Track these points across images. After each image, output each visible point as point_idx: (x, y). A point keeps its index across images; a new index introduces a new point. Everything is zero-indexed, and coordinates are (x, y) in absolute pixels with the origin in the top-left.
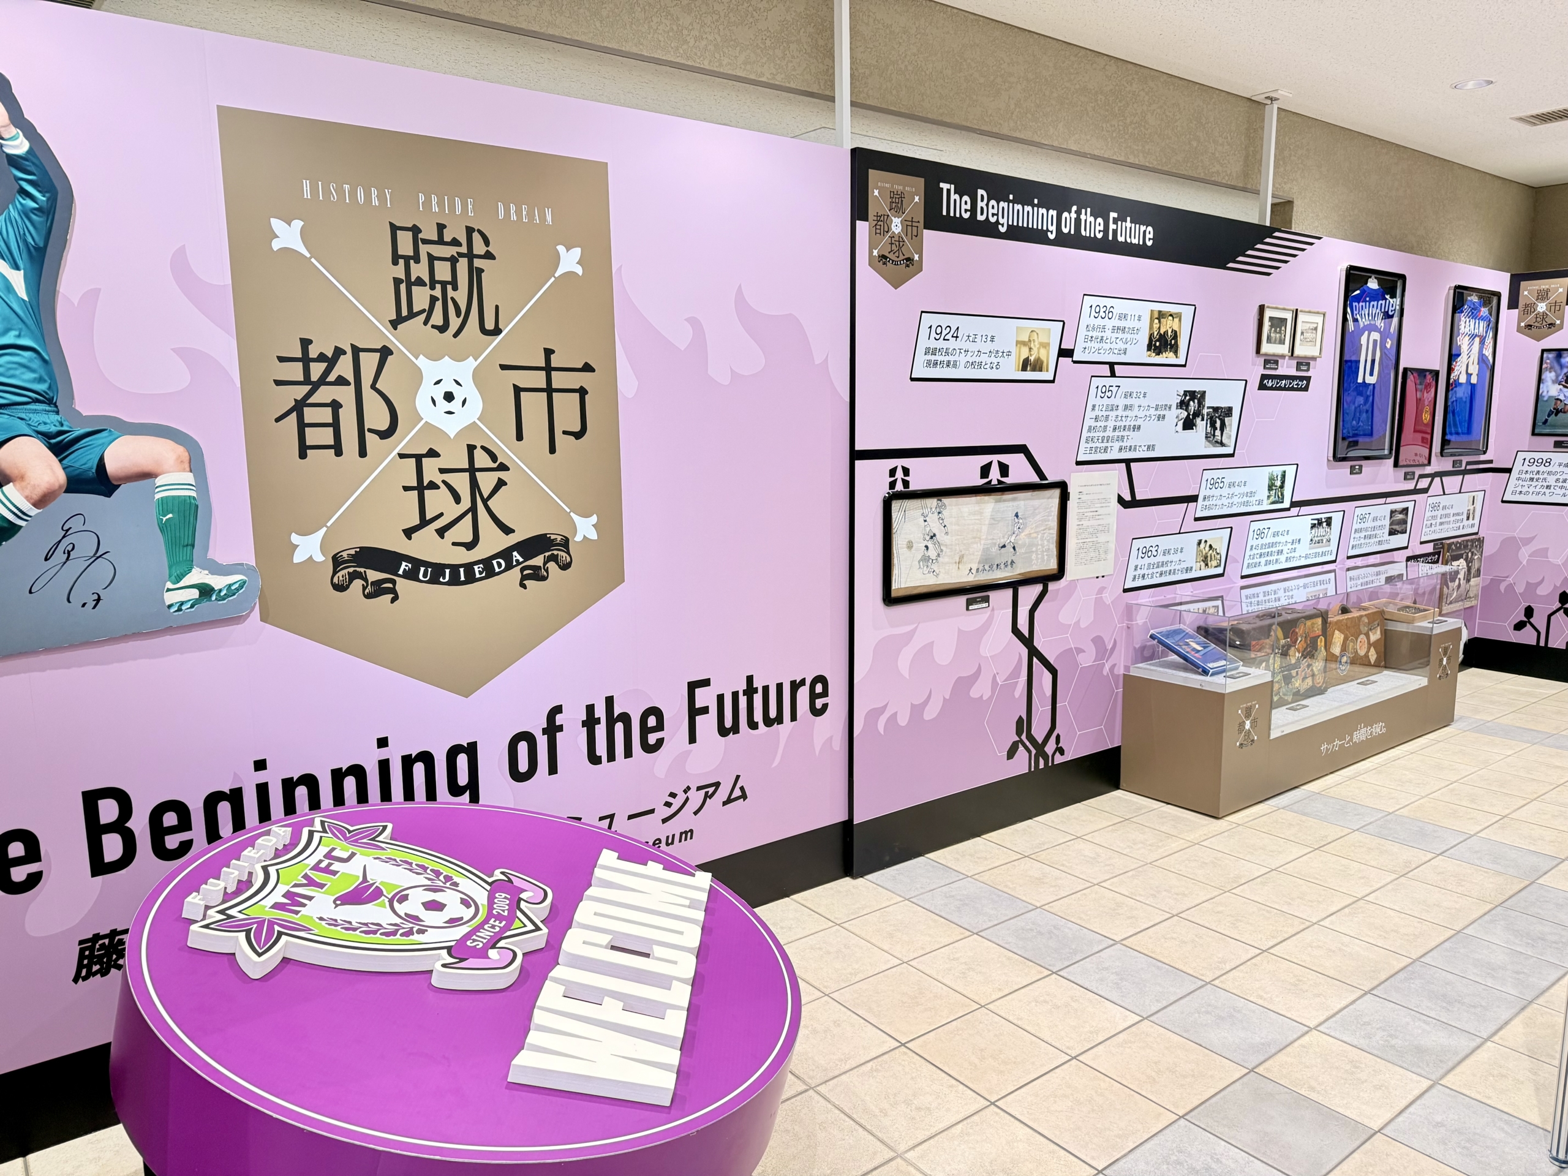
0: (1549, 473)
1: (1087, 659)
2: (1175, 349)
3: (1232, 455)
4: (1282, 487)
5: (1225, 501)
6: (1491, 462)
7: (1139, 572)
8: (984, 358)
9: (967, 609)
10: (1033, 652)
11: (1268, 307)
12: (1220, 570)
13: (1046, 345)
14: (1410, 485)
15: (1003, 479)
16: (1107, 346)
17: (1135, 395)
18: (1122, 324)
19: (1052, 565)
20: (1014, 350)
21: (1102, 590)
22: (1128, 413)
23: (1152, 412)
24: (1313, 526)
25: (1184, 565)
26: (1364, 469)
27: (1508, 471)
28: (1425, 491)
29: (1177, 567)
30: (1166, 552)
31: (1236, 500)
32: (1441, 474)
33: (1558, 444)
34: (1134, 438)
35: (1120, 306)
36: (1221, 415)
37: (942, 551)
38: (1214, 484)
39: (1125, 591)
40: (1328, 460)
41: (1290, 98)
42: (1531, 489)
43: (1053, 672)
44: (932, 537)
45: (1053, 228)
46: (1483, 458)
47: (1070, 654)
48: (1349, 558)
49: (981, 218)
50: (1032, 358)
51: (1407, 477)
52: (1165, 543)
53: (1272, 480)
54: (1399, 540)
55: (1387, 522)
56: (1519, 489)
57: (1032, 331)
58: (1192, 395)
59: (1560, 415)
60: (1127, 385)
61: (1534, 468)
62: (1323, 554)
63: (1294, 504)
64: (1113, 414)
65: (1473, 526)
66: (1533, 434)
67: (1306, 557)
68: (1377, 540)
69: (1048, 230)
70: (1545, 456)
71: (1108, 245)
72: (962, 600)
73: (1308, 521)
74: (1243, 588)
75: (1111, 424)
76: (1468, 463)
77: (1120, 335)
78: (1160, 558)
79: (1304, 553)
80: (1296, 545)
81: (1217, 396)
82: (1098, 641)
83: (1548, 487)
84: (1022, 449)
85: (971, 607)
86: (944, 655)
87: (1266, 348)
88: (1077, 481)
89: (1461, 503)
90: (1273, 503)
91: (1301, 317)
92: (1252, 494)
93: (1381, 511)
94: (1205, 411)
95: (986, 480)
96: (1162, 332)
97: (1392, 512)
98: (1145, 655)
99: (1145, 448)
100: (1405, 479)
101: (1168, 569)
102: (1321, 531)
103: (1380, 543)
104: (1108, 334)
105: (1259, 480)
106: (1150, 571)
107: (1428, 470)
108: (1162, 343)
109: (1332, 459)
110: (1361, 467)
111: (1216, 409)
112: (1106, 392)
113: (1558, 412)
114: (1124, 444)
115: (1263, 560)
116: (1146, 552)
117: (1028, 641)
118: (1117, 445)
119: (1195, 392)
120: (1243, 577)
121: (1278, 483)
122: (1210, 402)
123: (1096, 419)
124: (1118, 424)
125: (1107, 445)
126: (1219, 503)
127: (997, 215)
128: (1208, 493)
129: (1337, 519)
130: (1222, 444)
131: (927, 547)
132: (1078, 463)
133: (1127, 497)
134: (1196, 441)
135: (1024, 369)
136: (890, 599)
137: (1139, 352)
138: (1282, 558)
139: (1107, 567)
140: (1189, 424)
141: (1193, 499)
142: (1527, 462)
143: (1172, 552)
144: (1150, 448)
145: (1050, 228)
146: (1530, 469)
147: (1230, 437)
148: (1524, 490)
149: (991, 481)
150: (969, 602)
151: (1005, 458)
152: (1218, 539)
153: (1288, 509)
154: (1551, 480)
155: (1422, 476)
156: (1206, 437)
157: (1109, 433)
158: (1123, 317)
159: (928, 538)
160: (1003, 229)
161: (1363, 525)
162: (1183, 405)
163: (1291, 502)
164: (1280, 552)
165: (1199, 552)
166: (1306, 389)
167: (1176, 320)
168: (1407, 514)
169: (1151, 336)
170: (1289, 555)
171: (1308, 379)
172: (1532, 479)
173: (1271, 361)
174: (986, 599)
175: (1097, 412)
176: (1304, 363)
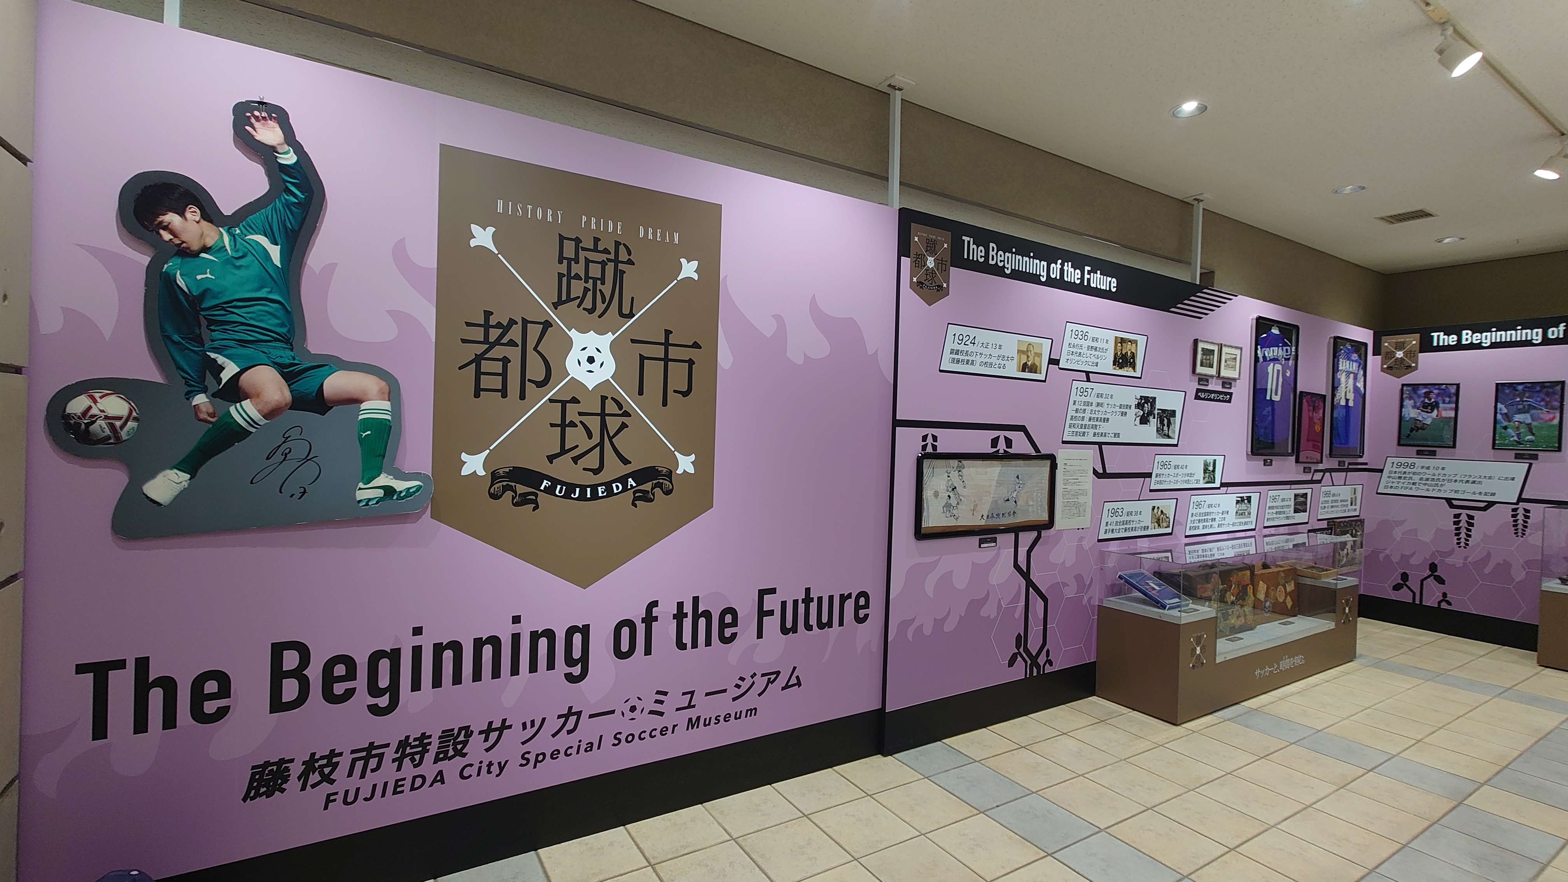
0: (1414, 473)
1: (1070, 592)
2: (1133, 366)
3: (1176, 445)
4: (1214, 471)
5: (1171, 479)
6: (1366, 464)
7: (1109, 527)
8: (994, 360)
9: (980, 547)
10: (1030, 584)
11: (1201, 341)
12: (1169, 530)
13: (1040, 355)
14: (1308, 477)
15: (1007, 450)
16: (1084, 359)
17: (1104, 396)
18: (1095, 344)
19: (1045, 517)
20: (1015, 355)
21: (1081, 539)
22: (1100, 408)
23: (1117, 409)
24: (1238, 502)
25: (1143, 524)
26: (1273, 463)
27: (1381, 471)
28: (1319, 482)
29: (1137, 526)
30: (1129, 514)
31: (1179, 478)
32: (1330, 471)
33: (1419, 453)
34: (1104, 428)
35: (1093, 332)
36: (1167, 416)
37: (961, 500)
38: (1164, 465)
39: (1099, 541)
40: (1247, 454)
41: (1213, 200)
42: (1400, 485)
43: (1045, 599)
44: (953, 489)
45: (1045, 274)
46: (1360, 460)
47: (1057, 587)
48: (1265, 527)
49: (991, 262)
50: (1029, 363)
51: (1306, 470)
52: (1128, 506)
53: (1206, 465)
54: (1302, 517)
55: (1292, 503)
56: (1390, 485)
57: (1029, 344)
58: (1146, 399)
59: (1420, 431)
60: (1099, 388)
61: (1401, 469)
62: (1246, 523)
63: (1223, 485)
64: (1088, 408)
65: (1355, 510)
66: (1399, 444)
67: (1234, 524)
68: (1285, 515)
69: (1040, 275)
70: (1410, 461)
71: (1084, 289)
72: (976, 539)
73: (1233, 498)
74: (1186, 545)
75: (1087, 415)
76: (1349, 464)
77: (1093, 352)
78: (1125, 518)
79: (1231, 522)
80: (1225, 515)
81: (1165, 401)
82: (1079, 578)
83: (1414, 484)
84: (1022, 428)
85: (982, 546)
86: (961, 581)
87: (1200, 370)
88: (1063, 455)
89: (1345, 492)
90: (1207, 483)
91: (1225, 350)
92: (1191, 475)
93: (1288, 494)
94: (1156, 412)
95: (995, 450)
96: (1124, 353)
97: (1296, 496)
98: (1115, 590)
99: (1113, 435)
100: (1304, 472)
101: (1130, 526)
102: (1243, 506)
103: (1287, 518)
104: (1084, 351)
105: (1196, 465)
106: (1118, 527)
107: (1321, 467)
108: (1124, 360)
109: (1250, 453)
110: (1271, 460)
111: (1164, 411)
112: (1084, 391)
113: (1418, 429)
114: (1097, 431)
115: (1201, 525)
116: (1115, 512)
117: (1026, 575)
118: (1092, 431)
119: (1148, 397)
120: (1186, 537)
121: (1211, 468)
122: (1159, 405)
123: (1077, 411)
124: (1093, 416)
125: (1085, 430)
126: (1168, 479)
127: (1004, 261)
128: (1159, 472)
129: (1255, 498)
130: (1169, 437)
131: (949, 496)
132: (1064, 442)
133: (1101, 471)
134: (1149, 433)
135: (1023, 370)
136: (921, 534)
137: (1107, 366)
138: (1215, 524)
139: (1085, 521)
140: (1144, 420)
141: (1149, 475)
142: (1395, 465)
143: (1134, 514)
144: (1117, 435)
145: (1042, 274)
146: (1398, 470)
147: (1174, 432)
148: (1395, 485)
149: (999, 450)
150: (981, 542)
151: (1010, 434)
152: (1168, 506)
153: (1219, 488)
154: (1416, 478)
155: (1316, 471)
156: (1157, 431)
157: (1086, 422)
158: (1095, 339)
159: (950, 489)
160: (1008, 272)
161: (1274, 504)
162: (1139, 406)
163: (1221, 483)
164: (1214, 520)
165: (1153, 515)
166: (1229, 401)
167: (1134, 345)
168: (1306, 498)
169: (1116, 354)
170: (1220, 523)
171: (1231, 394)
172: (1400, 478)
173: (1203, 379)
174: (994, 540)
175: (1077, 406)
176: (1228, 382)
